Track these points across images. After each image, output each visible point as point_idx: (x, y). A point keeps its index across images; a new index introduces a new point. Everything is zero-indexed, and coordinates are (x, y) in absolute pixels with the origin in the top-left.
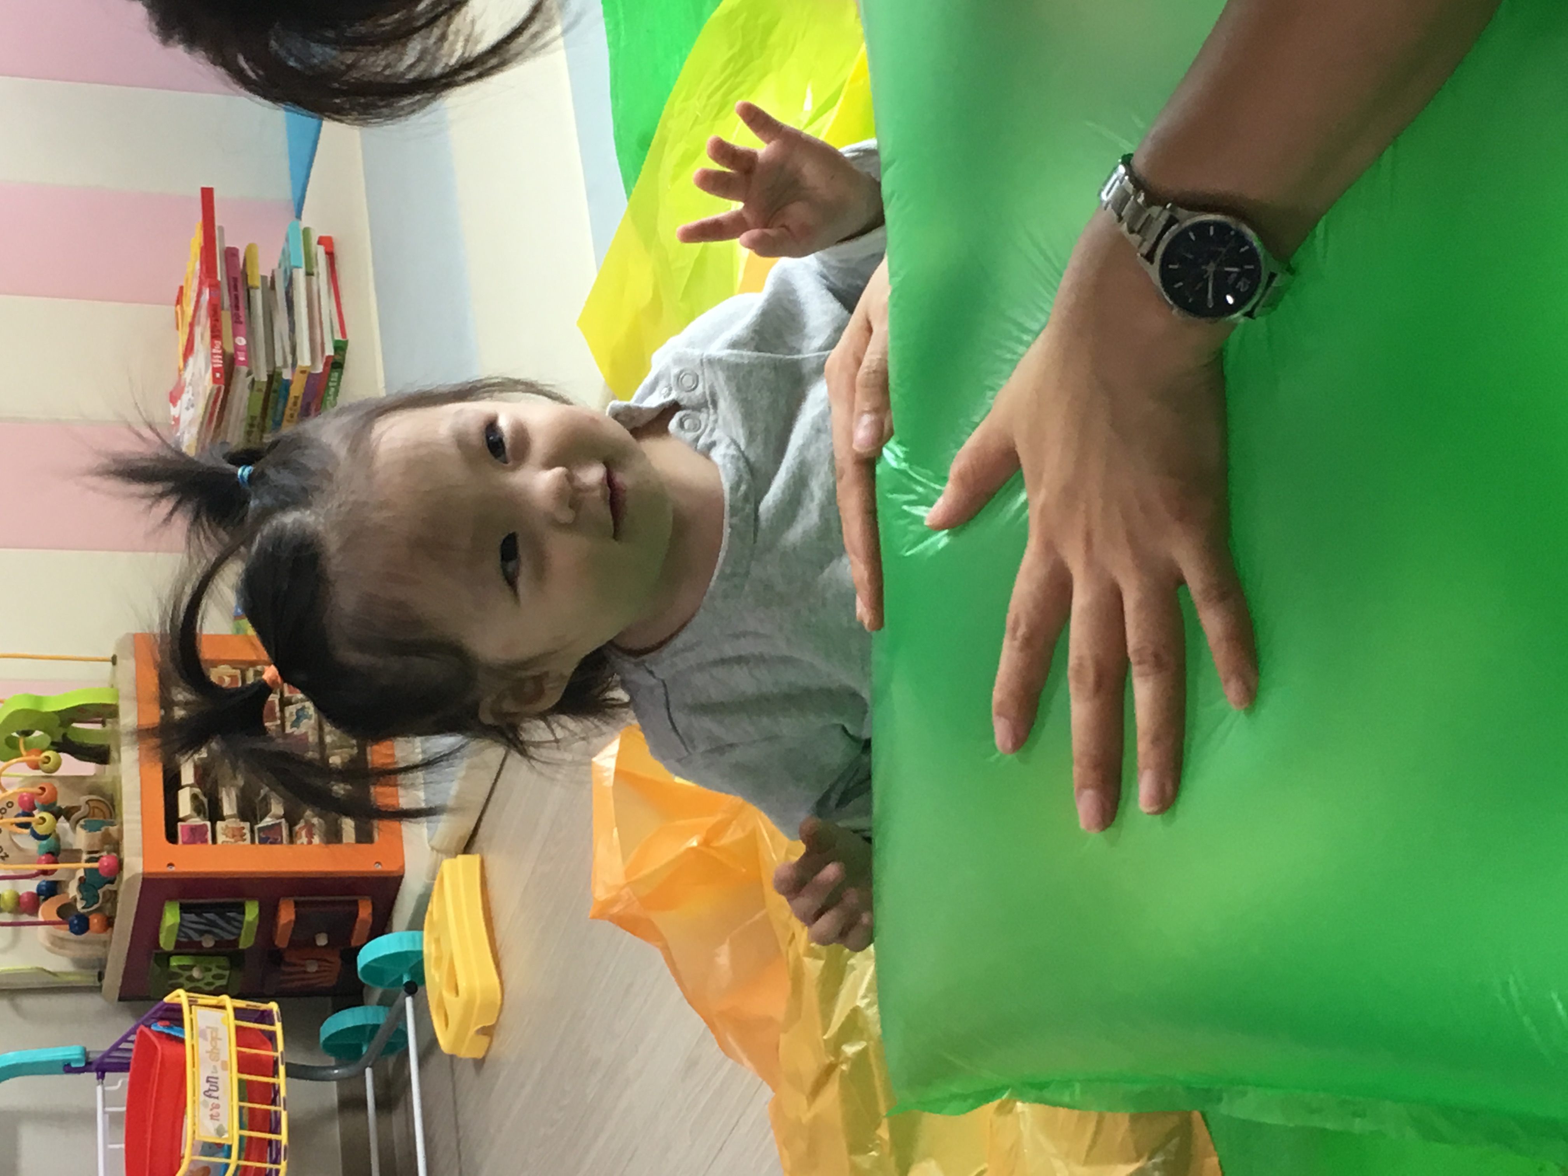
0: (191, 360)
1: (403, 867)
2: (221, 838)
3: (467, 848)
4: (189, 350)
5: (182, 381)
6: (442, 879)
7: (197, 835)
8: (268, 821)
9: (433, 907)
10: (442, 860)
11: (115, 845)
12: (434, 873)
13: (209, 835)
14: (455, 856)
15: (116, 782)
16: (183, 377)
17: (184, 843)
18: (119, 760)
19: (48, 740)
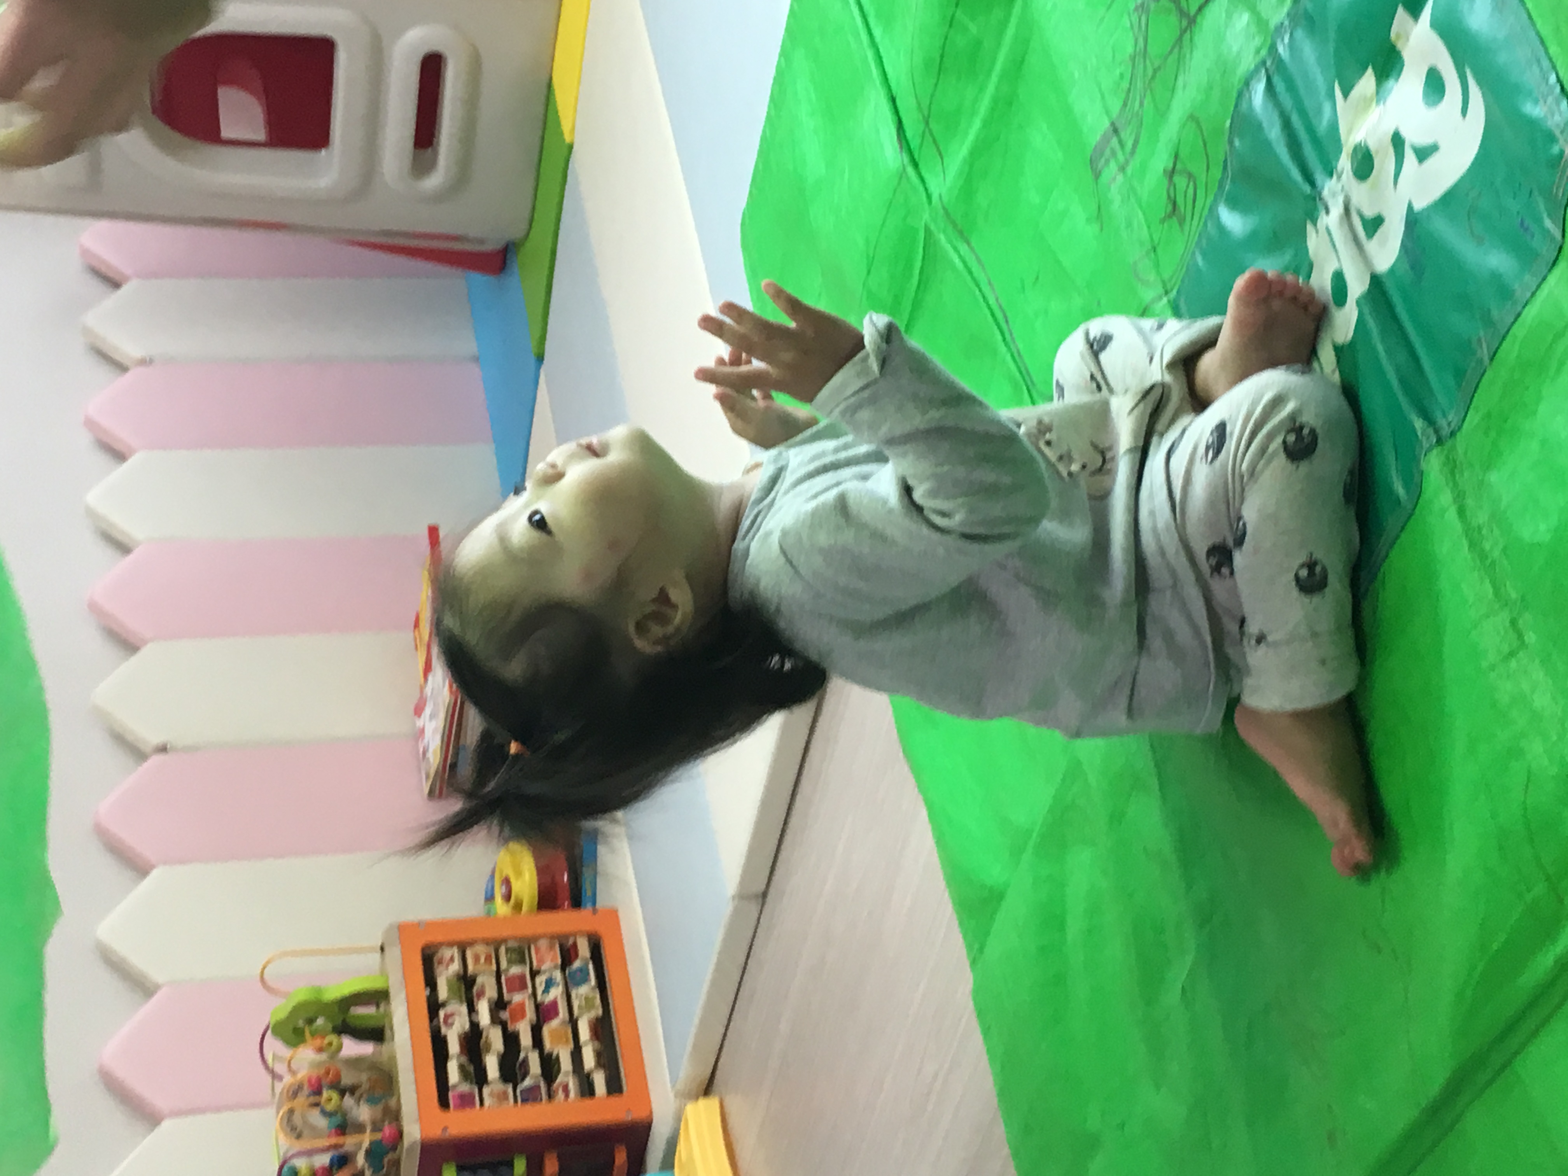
0: (430, 678)
1: (651, 1112)
2: (487, 1102)
3: (708, 1089)
4: (428, 668)
5: (424, 696)
6: (687, 1120)
7: (466, 1101)
8: (528, 1082)
9: (681, 1148)
10: (685, 1105)
11: (394, 1115)
12: (679, 1118)
13: (477, 1098)
14: (697, 1098)
15: (393, 1059)
16: (425, 693)
17: (455, 1107)
18: (393, 1039)
19: (330, 1026)
